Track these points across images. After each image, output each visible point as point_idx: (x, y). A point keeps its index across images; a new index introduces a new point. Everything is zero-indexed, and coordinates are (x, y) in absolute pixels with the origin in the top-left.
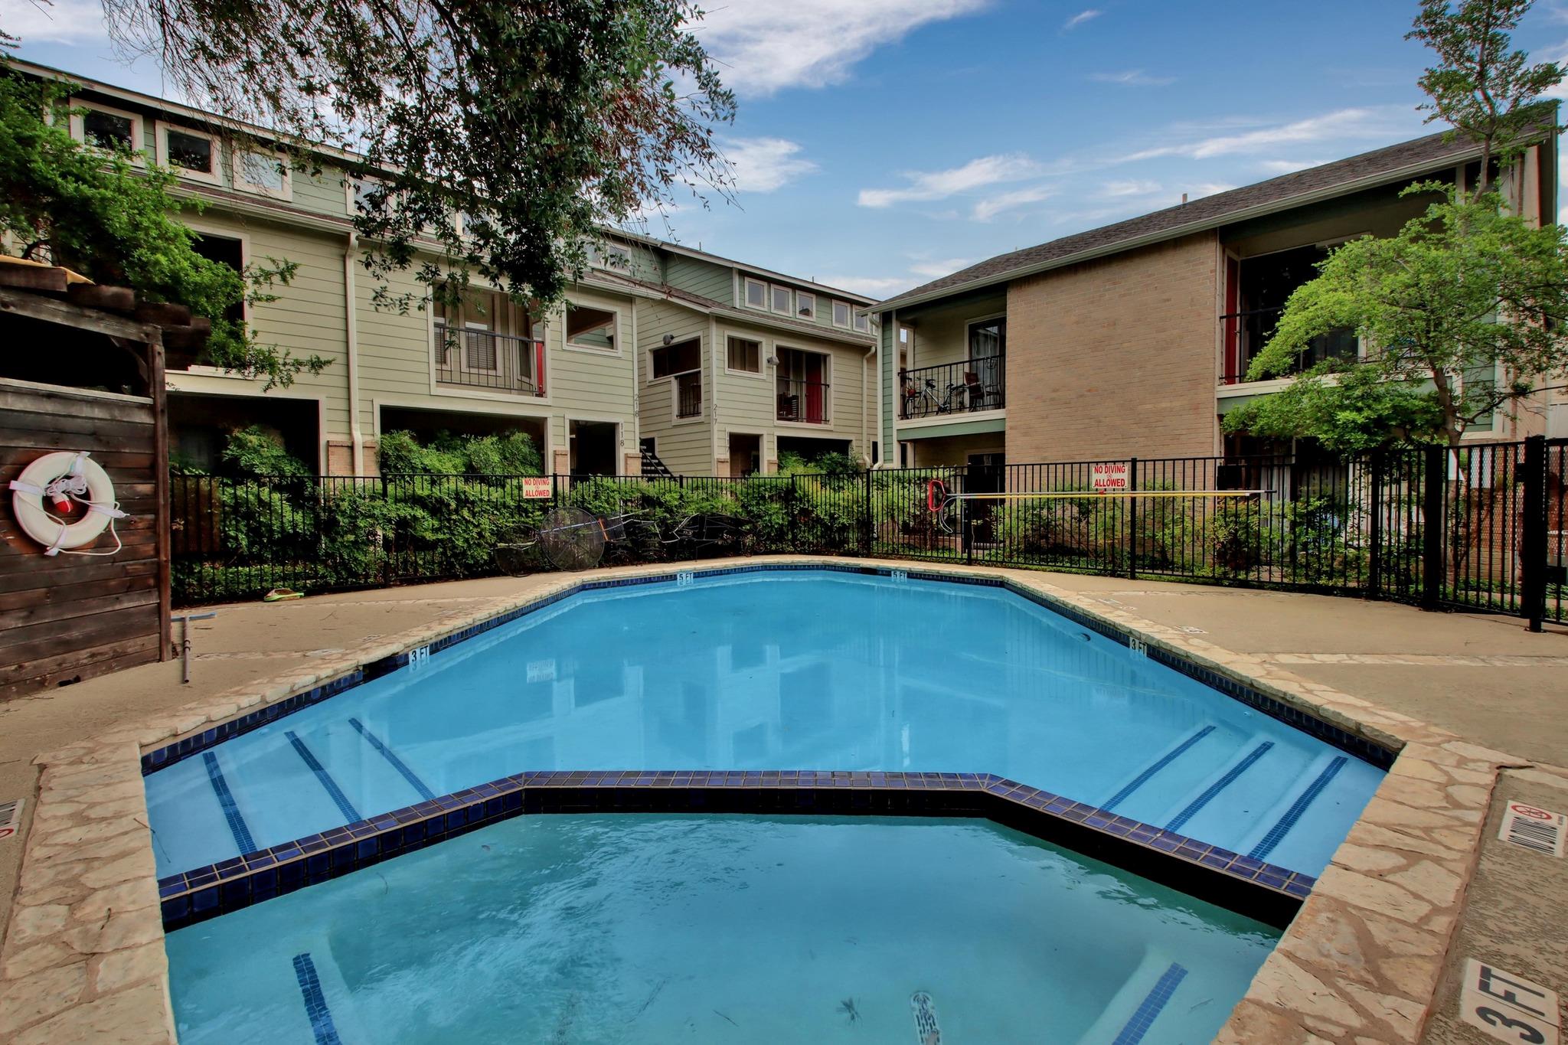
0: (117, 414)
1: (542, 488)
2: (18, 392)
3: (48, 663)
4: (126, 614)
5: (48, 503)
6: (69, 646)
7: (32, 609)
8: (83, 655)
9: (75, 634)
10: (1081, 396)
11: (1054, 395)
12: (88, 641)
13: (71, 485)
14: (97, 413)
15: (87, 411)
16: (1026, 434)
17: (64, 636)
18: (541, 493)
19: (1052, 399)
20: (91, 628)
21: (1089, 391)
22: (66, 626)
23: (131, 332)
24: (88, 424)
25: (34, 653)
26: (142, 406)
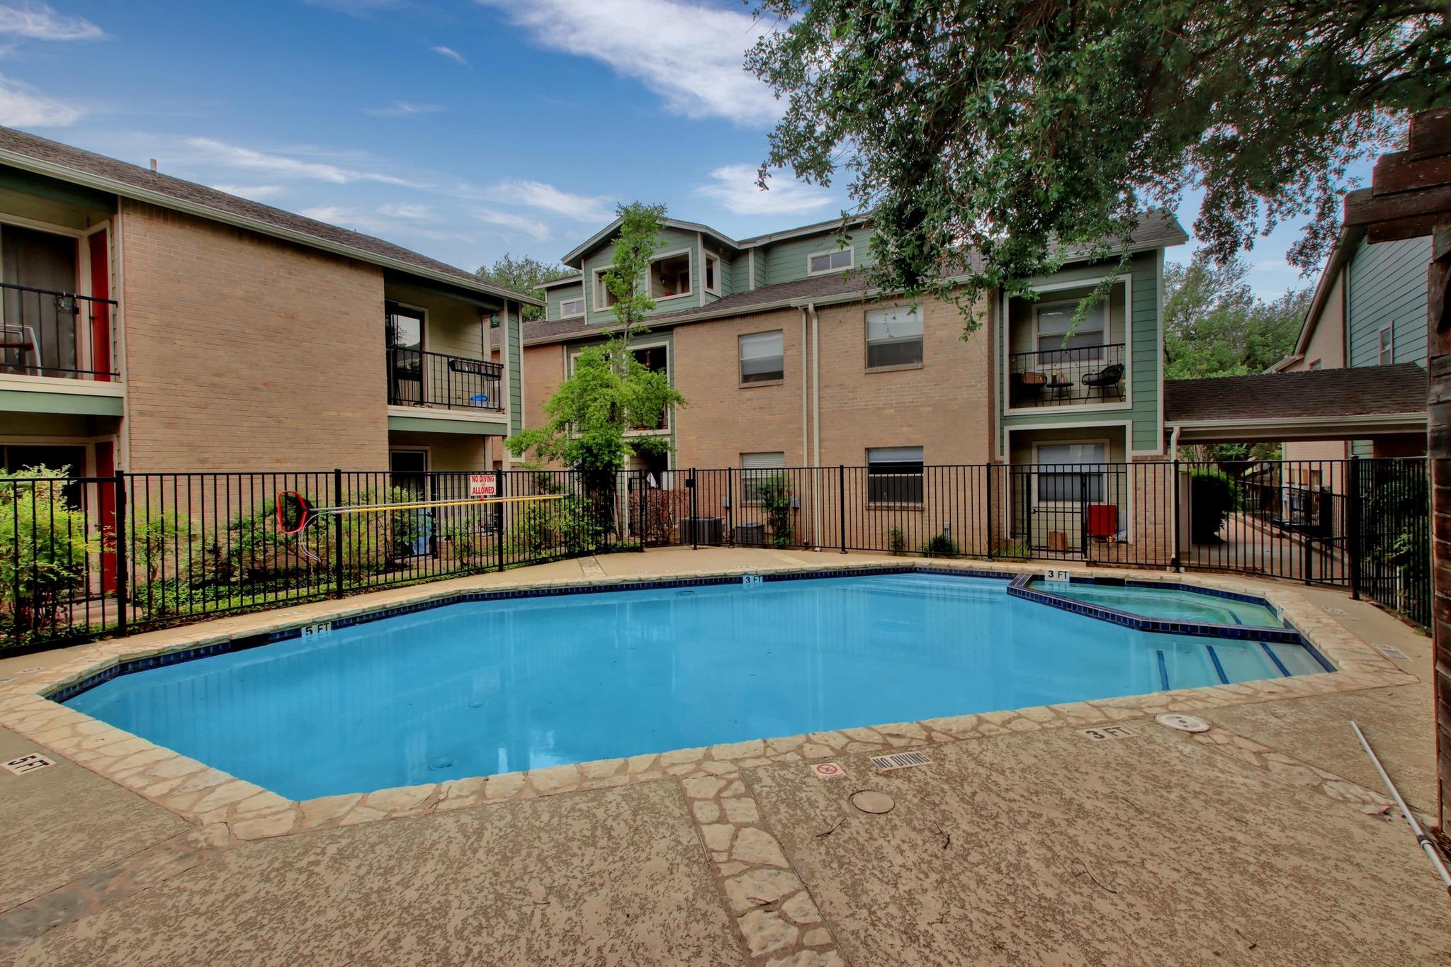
10: (256, 389)
11: (215, 379)
16: (169, 425)
19: (213, 385)
21: (266, 384)
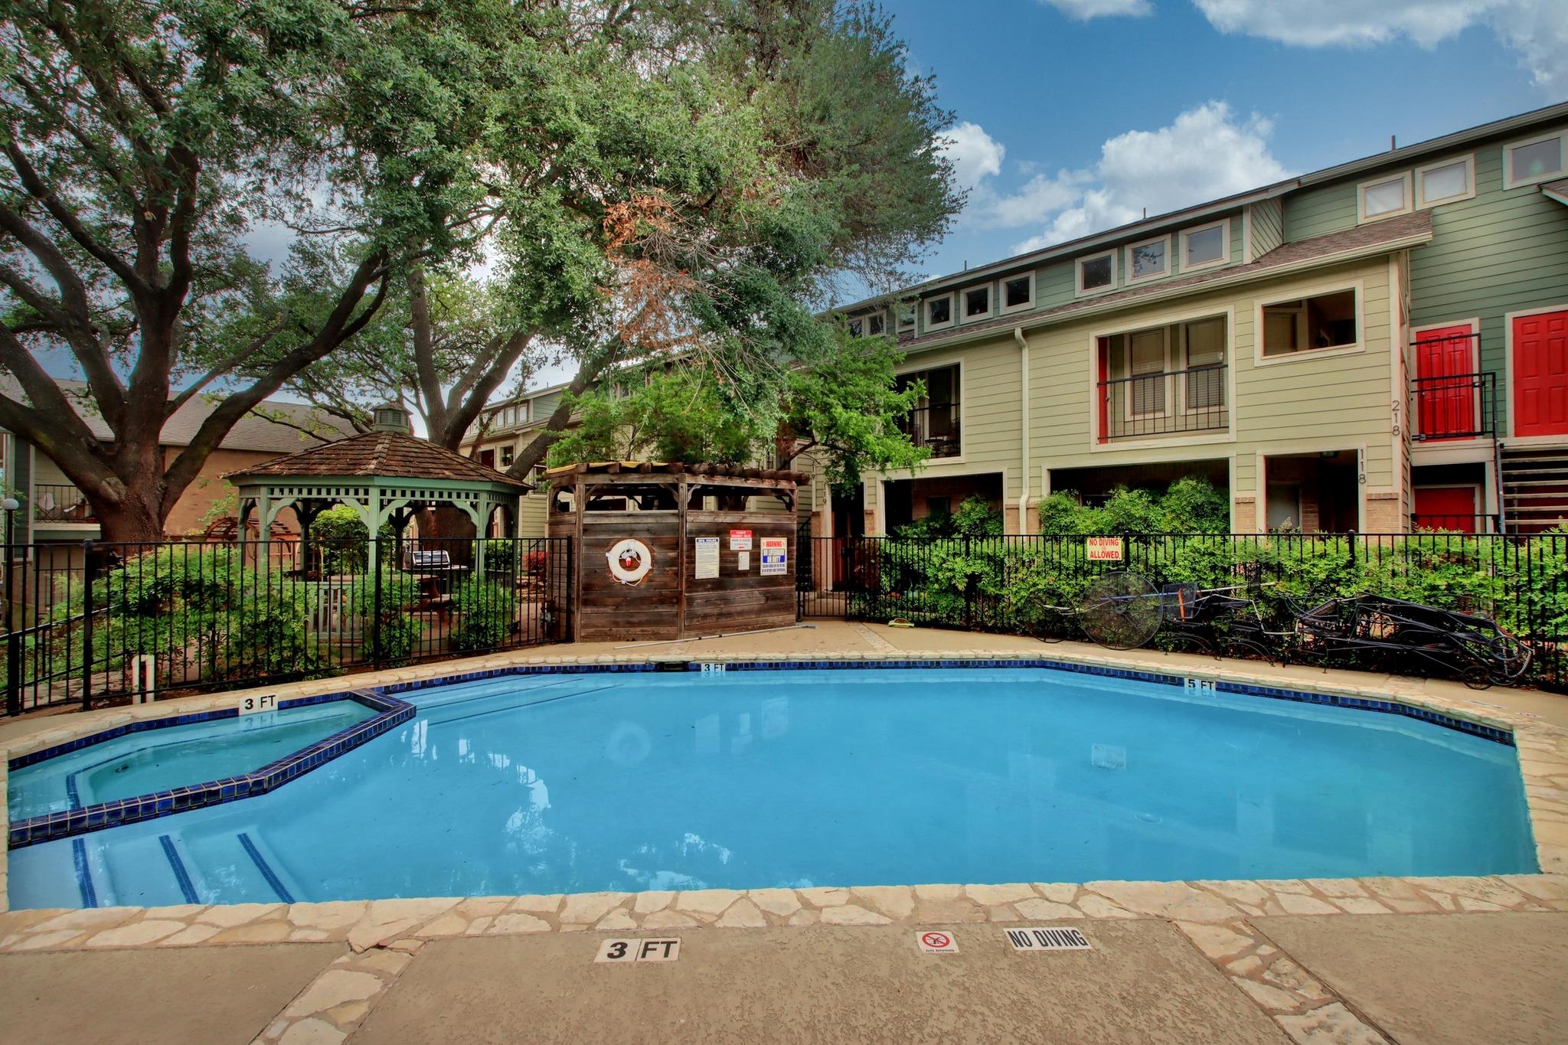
0: (659, 520)
1: (1110, 548)
2: (616, 516)
3: (622, 630)
4: (660, 614)
5: (622, 561)
6: (632, 624)
7: (617, 606)
8: (638, 630)
9: (635, 620)
12: (640, 624)
13: (630, 554)
14: (650, 520)
15: (645, 520)
17: (631, 620)
18: (1108, 554)
20: (644, 618)
22: (632, 615)
23: (669, 479)
24: (646, 526)
25: (617, 624)
26: (674, 514)
